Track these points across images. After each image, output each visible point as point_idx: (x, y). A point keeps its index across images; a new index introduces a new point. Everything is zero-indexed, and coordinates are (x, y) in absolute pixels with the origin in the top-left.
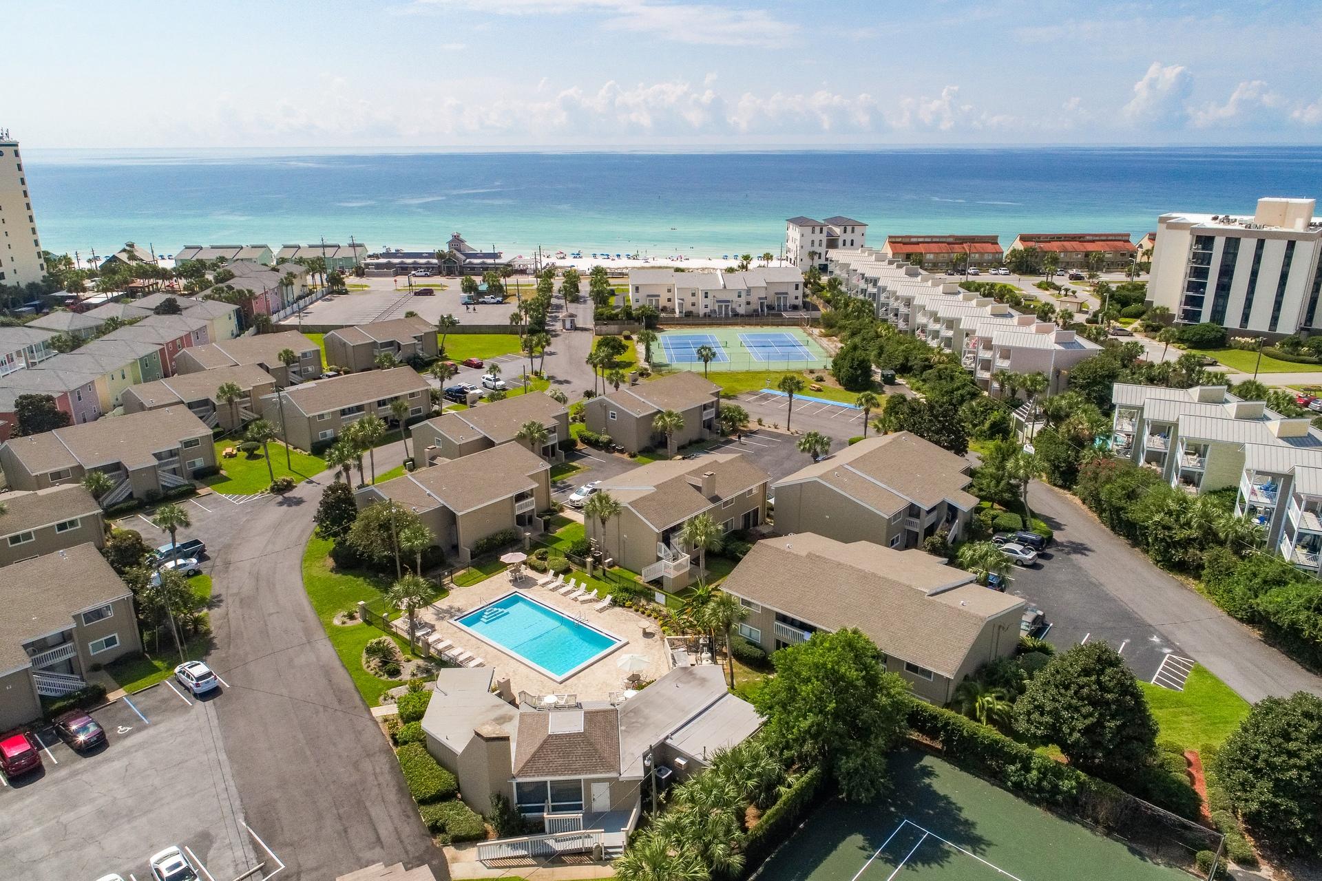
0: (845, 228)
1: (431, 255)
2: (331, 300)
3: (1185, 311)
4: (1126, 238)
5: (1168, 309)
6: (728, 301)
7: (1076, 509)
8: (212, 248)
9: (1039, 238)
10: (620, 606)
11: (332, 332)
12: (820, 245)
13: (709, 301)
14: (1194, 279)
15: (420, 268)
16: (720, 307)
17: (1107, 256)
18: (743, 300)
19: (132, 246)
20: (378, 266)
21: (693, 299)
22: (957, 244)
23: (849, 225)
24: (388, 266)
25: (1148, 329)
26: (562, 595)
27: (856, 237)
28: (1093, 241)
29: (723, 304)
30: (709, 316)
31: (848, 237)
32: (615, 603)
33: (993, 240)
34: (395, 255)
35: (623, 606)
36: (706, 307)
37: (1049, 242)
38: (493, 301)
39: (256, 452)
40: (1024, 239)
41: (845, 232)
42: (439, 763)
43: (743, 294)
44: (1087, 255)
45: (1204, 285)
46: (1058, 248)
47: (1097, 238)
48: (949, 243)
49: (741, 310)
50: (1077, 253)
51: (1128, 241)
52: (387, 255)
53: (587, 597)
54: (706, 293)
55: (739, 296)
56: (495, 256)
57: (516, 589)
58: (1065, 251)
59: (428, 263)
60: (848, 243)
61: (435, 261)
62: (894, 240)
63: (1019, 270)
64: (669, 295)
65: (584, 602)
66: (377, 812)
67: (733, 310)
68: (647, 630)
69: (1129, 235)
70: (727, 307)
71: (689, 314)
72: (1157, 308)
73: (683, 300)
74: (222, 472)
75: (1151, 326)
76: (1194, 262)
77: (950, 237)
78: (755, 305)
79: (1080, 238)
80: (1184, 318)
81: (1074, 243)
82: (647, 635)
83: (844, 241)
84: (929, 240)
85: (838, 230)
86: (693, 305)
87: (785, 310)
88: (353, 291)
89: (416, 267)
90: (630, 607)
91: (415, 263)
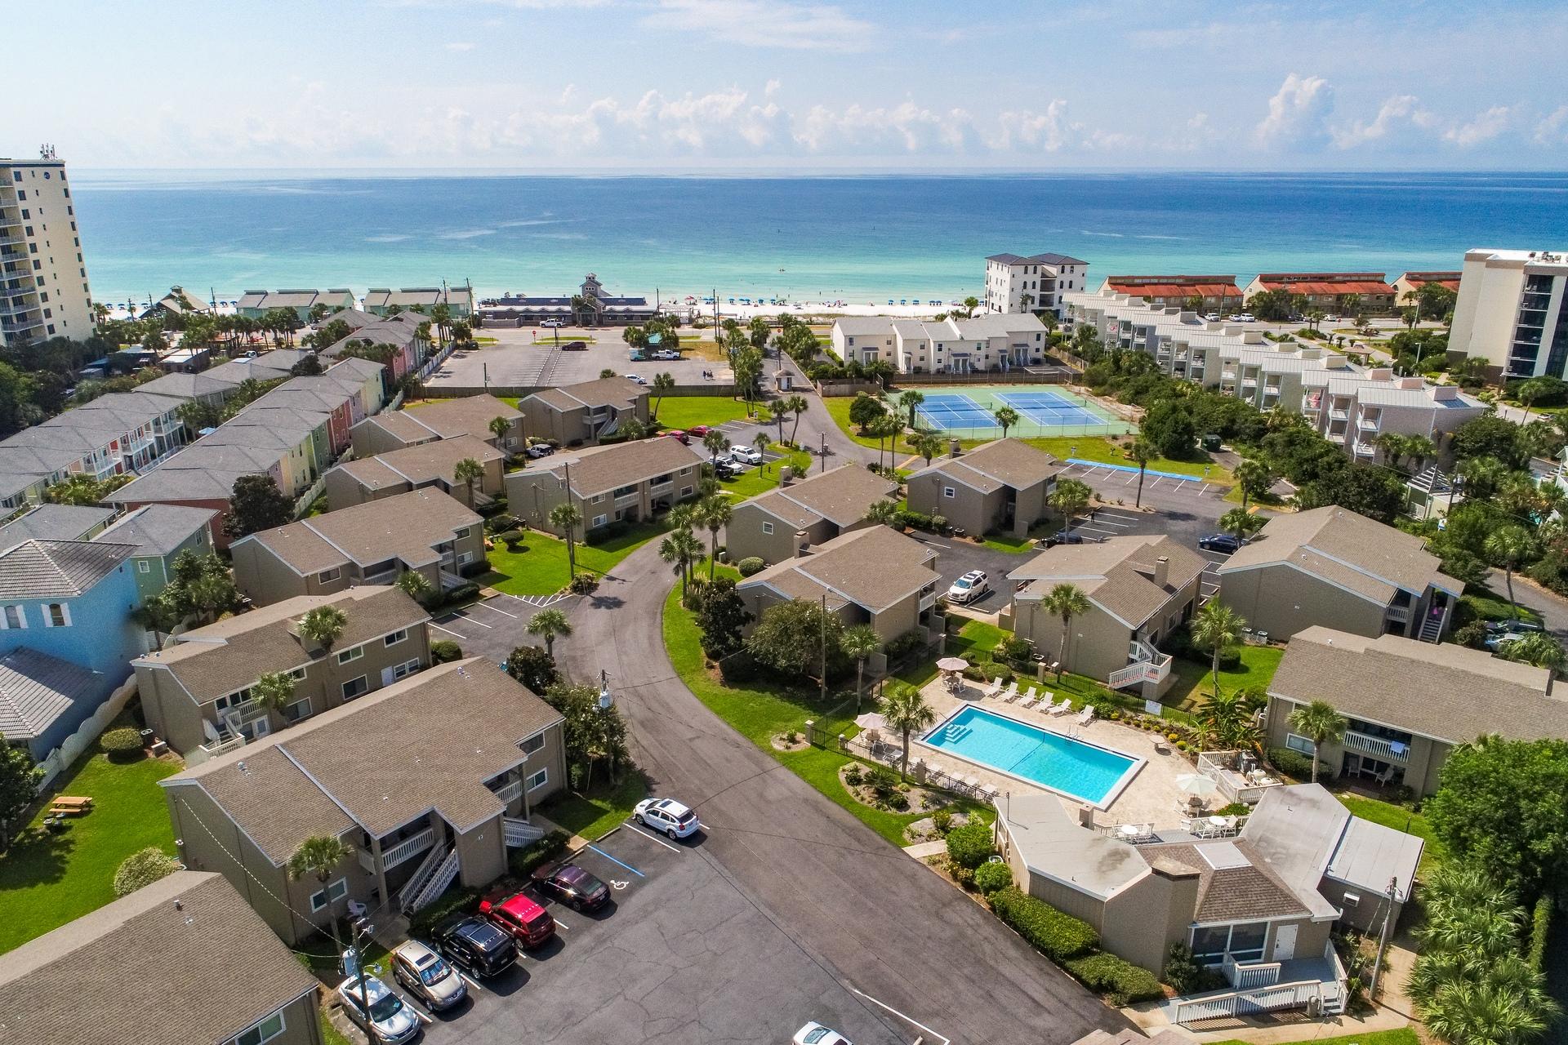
0: (1063, 267)
1: (563, 301)
2: (463, 357)
3: (1512, 363)
4: (1380, 278)
5: (1487, 361)
6: (966, 355)
7: (1536, 592)
8: (280, 293)
9: (1282, 278)
10: (1104, 718)
11: (532, 395)
12: (1034, 287)
13: (942, 355)
14: (1526, 326)
15: (550, 317)
16: (957, 362)
17: (1363, 299)
18: (983, 352)
19: (178, 291)
20: (497, 315)
21: (922, 353)
22: (1188, 285)
23: (1067, 264)
24: (510, 314)
25: (1467, 383)
26: (1024, 706)
27: (1075, 277)
28: (1344, 282)
29: (961, 359)
30: (944, 372)
31: (1066, 277)
32: (1097, 715)
33: (1229, 281)
34: (518, 301)
35: (1108, 718)
36: (939, 361)
37: (1294, 283)
38: (668, 356)
39: (518, 544)
40: (1265, 279)
41: (1063, 272)
42: (1058, 909)
43: (983, 346)
44: (1340, 297)
45: (1539, 333)
46: (1306, 290)
47: (1349, 278)
48: (1179, 285)
49: (981, 366)
50: (1330, 295)
51: (1382, 282)
52: (506, 301)
53: (1057, 709)
54: (940, 345)
55: (979, 349)
56: (641, 302)
57: (966, 702)
58: (1314, 294)
59: (559, 311)
60: (1066, 285)
61: (567, 308)
62: (1114, 281)
63: (1265, 315)
64: (889, 348)
65: (1057, 715)
66: (1008, 970)
67: (972, 365)
68: (1160, 746)
69: (1383, 275)
70: (965, 361)
71: (918, 370)
72: (1475, 359)
73: (910, 353)
74: (493, 569)
75: (1469, 380)
76: (1526, 306)
77: (1179, 277)
78: (995, 359)
79: (1328, 278)
80: (1513, 371)
81: (1323, 285)
82: (1162, 751)
83: (1062, 283)
84: (1156, 281)
85: (1053, 270)
86: (922, 359)
87: (1026, 365)
88: (483, 345)
89: (544, 315)
90: (1117, 720)
91: (543, 311)
